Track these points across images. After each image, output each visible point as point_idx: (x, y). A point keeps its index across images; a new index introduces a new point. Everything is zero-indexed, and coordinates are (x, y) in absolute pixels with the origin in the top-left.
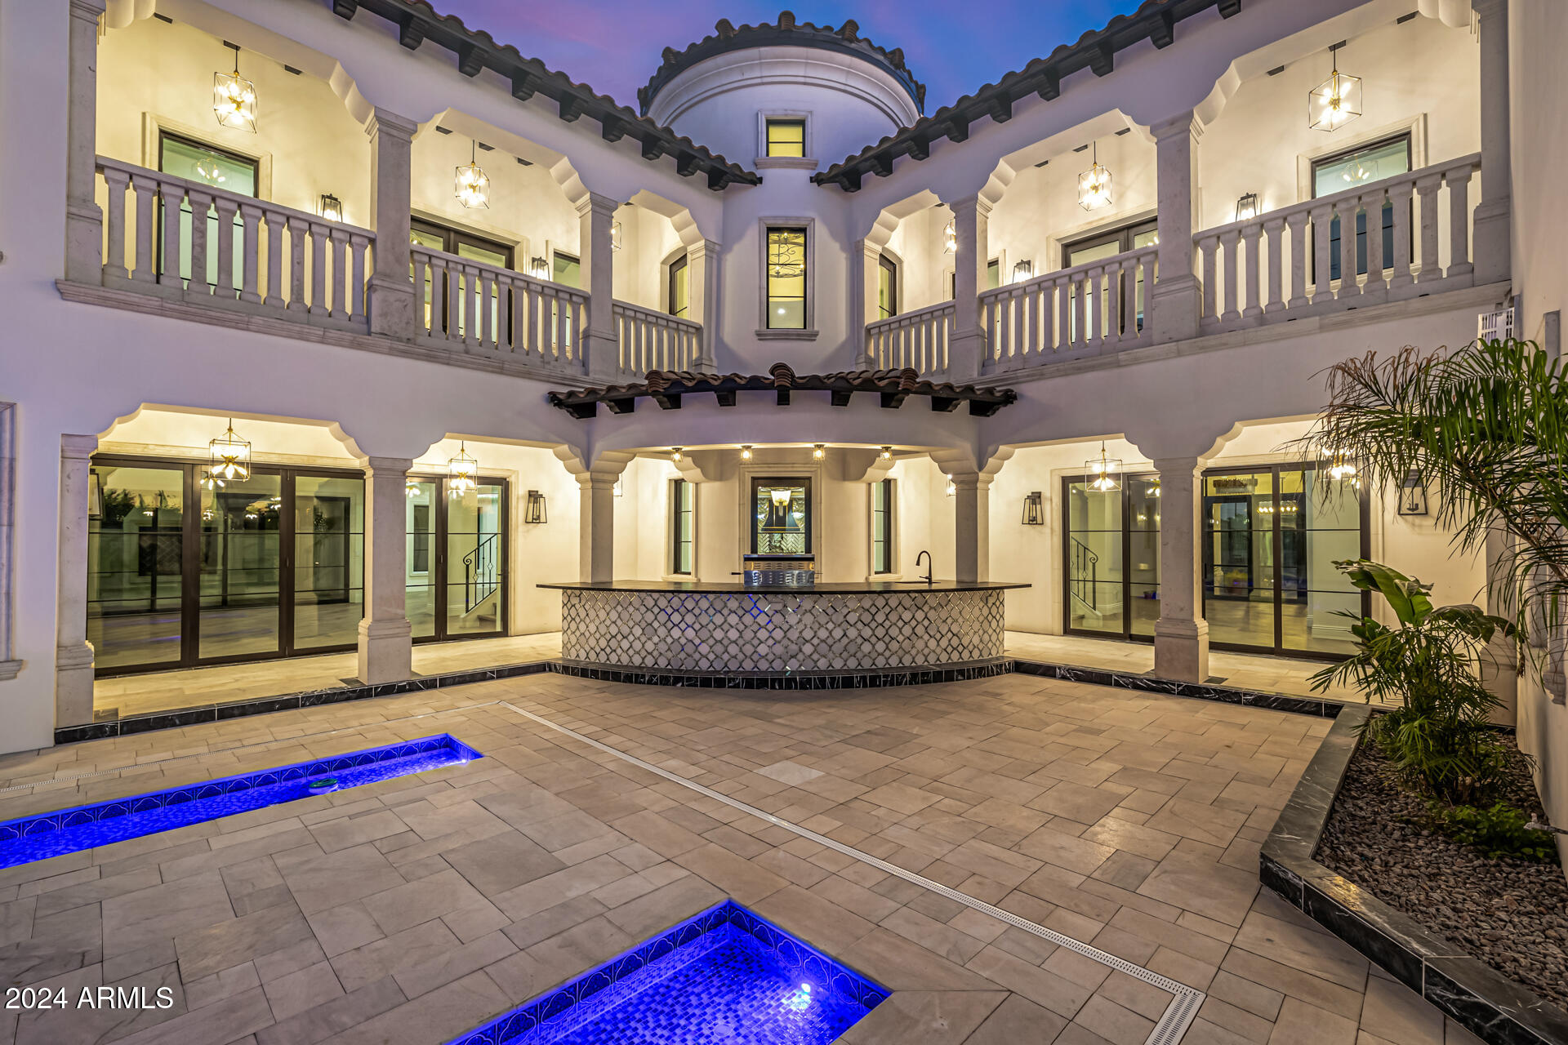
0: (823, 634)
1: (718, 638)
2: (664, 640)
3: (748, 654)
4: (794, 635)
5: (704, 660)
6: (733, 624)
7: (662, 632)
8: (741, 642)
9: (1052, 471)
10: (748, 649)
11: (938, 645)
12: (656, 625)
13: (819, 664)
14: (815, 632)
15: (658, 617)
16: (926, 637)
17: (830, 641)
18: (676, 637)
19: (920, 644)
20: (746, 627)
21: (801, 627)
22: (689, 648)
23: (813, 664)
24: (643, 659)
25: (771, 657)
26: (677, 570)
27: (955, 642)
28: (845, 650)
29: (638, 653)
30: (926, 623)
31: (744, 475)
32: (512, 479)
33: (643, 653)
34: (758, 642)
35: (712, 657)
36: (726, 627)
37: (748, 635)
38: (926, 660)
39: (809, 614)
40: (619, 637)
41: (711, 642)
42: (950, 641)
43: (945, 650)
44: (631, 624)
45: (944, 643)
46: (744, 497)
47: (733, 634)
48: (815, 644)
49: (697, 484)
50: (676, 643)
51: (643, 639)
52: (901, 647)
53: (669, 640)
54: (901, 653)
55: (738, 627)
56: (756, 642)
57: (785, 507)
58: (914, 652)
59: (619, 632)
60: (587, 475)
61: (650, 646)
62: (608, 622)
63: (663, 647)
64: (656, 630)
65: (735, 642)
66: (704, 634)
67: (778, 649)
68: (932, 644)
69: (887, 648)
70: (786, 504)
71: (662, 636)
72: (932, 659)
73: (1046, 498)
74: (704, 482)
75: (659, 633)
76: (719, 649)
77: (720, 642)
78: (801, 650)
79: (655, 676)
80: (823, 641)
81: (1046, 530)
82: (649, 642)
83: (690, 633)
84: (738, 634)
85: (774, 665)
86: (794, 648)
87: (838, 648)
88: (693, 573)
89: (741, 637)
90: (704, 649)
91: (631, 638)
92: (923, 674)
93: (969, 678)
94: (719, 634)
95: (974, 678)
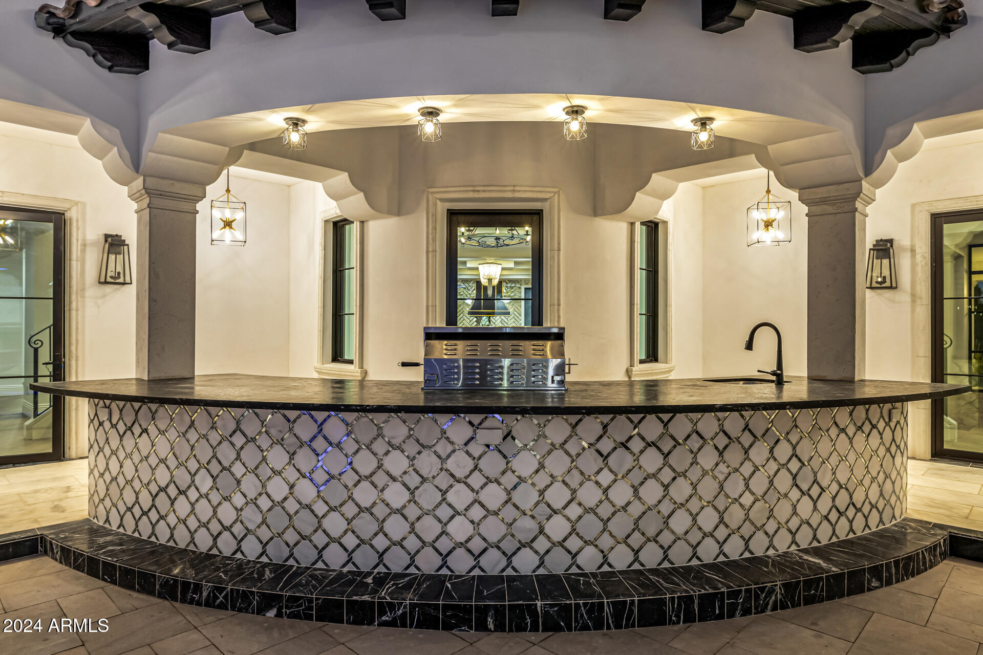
0: (590, 495)
1: (365, 503)
2: (254, 502)
3: (429, 538)
4: (526, 497)
5: (334, 547)
6: (396, 473)
7: (250, 485)
8: (412, 512)
9: (913, 206)
10: (429, 528)
11: (815, 508)
12: (238, 470)
13: (580, 560)
14: (574, 491)
15: (243, 454)
16: (795, 494)
17: (605, 511)
18: (278, 498)
19: (783, 511)
20: (424, 480)
21: (542, 480)
22: (305, 523)
23: (568, 560)
24: (215, 539)
25: (477, 545)
26: (337, 355)
27: (842, 500)
28: (636, 528)
29: (206, 525)
30: (794, 466)
31: (435, 205)
32: (72, 214)
33: (215, 527)
34: (451, 512)
35: (350, 541)
36: (380, 479)
37: (428, 497)
38: (794, 542)
39: (560, 452)
40: (173, 491)
41: (350, 510)
42: (834, 498)
43: (826, 518)
44: (193, 465)
45: (824, 504)
46: (434, 240)
47: (396, 496)
48: (573, 517)
49: (362, 222)
50: (278, 509)
51: (215, 497)
52: (747, 518)
53: (264, 503)
54: (747, 530)
55: (406, 479)
56: (444, 512)
57: (494, 287)
58: (771, 527)
59: (172, 481)
60: (139, 183)
61: (227, 514)
62: (153, 460)
63: (252, 517)
64: (238, 482)
65: (400, 511)
66: (336, 494)
67: (493, 529)
68: (805, 507)
69: (722, 521)
70: (495, 283)
71: (251, 495)
72: (804, 538)
73: (903, 249)
74: (374, 218)
75: (243, 486)
76: (365, 525)
77: (369, 510)
78: (541, 531)
79: (220, 590)
80: (592, 510)
81: (903, 297)
82: (226, 504)
83: (307, 491)
84: (406, 496)
85: (484, 561)
86: (527, 525)
87: (621, 525)
88: (356, 361)
89: (412, 500)
90: (335, 524)
91: (193, 494)
92: (808, 584)
93: (889, 583)
94: (365, 495)
95: (897, 581)
